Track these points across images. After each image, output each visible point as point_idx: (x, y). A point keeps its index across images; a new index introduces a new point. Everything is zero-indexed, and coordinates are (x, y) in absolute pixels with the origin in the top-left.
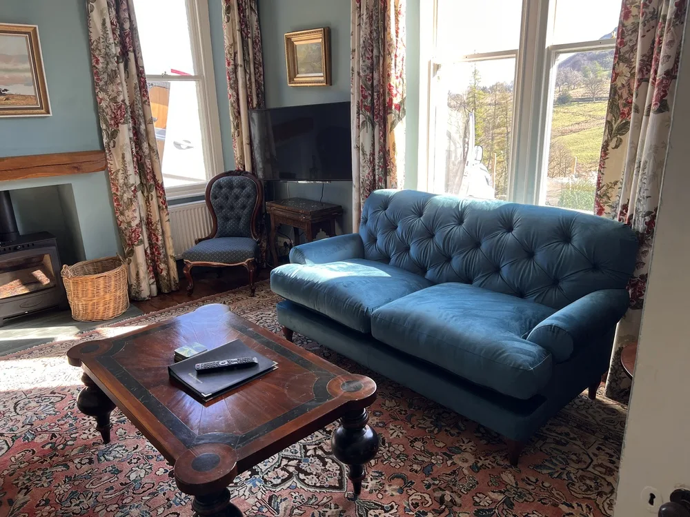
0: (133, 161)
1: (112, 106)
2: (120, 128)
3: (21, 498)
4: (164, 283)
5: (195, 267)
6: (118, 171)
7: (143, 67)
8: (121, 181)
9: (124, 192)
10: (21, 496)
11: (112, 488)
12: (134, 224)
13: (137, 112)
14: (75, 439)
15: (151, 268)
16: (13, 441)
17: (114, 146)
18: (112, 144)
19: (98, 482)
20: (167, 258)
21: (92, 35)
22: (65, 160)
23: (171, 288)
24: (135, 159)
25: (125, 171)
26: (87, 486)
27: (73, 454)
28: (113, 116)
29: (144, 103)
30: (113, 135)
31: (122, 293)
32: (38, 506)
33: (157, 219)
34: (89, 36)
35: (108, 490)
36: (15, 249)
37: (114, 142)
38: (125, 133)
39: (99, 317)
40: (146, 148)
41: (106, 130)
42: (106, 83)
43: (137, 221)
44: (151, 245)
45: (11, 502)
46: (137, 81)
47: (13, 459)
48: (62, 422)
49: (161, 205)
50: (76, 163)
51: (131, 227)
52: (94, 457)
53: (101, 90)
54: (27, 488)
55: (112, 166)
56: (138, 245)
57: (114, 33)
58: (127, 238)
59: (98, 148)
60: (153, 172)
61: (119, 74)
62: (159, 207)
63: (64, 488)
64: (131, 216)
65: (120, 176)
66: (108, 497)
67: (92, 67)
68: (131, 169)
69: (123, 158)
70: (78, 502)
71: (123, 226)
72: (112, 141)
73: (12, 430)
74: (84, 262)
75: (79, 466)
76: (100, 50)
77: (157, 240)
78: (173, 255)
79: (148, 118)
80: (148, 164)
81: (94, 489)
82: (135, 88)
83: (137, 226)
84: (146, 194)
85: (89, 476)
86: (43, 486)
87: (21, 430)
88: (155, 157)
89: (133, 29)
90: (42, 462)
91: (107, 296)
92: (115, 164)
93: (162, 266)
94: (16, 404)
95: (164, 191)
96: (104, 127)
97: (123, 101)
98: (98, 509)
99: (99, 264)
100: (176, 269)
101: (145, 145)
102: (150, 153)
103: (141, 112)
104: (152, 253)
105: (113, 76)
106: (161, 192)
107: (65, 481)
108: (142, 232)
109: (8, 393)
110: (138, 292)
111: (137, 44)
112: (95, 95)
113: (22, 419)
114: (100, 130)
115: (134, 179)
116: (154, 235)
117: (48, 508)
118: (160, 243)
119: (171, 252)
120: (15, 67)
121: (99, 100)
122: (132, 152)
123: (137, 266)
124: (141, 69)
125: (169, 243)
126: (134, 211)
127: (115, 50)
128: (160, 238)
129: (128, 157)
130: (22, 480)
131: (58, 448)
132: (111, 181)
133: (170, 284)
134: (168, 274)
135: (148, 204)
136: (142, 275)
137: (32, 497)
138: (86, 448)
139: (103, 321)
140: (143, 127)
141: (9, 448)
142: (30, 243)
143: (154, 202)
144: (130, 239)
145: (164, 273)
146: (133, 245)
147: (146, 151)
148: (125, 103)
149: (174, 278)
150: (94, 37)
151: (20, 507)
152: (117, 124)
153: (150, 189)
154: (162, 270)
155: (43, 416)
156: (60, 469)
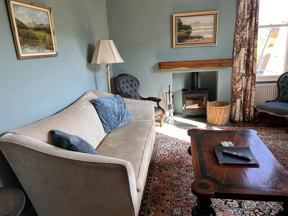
0: (244, 63)
1: (240, 40)
2: (241, 50)
3: (164, 172)
4: (246, 117)
5: (261, 113)
6: (237, 67)
7: (258, 23)
8: (237, 72)
9: (237, 76)
10: (164, 171)
11: (188, 183)
12: (238, 90)
13: (251, 42)
14: (186, 161)
15: (242, 109)
16: (171, 154)
17: (238, 57)
18: (237, 56)
19: (185, 178)
20: (250, 107)
21: (239, 11)
22: (217, 62)
23: (249, 120)
24: (245, 63)
25: (240, 67)
26: (182, 178)
27: (183, 166)
28: (240, 45)
29: (255, 38)
30: (238, 52)
31: (226, 116)
32: (166, 176)
33: (249, 89)
34: (238, 12)
35: (187, 182)
36: (195, 93)
37: (238, 55)
38: (243, 51)
39: (215, 123)
40: (251, 58)
41: (236, 50)
42: (240, 31)
43: (240, 89)
44: (244, 100)
45: (161, 171)
46: (254, 29)
47: (168, 159)
48: (186, 154)
49: (253, 83)
50: (221, 63)
51: (237, 91)
52: (189, 170)
53: (238, 34)
54: (167, 169)
55: (235, 65)
56: (238, 98)
57: (248, 10)
58: (235, 95)
59: (231, 58)
60: (252, 69)
61: (246, 27)
62: (252, 84)
63: (176, 175)
64: (238, 86)
65: (237, 69)
66: (185, 185)
67: (236, 25)
68: (242, 67)
69: (240, 62)
70: (177, 181)
71: (234, 90)
72: (237, 55)
73: (172, 150)
74: (216, 101)
75: (183, 170)
76: (241, 18)
77: (247, 98)
78: (253, 106)
79: (255, 45)
80: (250, 65)
81: (183, 180)
82: (252, 32)
83: (239, 90)
84: (247, 78)
85: (184, 175)
86: (171, 171)
87: (174, 151)
88: (254, 62)
89: (257, 6)
90: (174, 164)
91: (220, 116)
92: (236, 64)
93: (247, 109)
94: (177, 143)
95: (255, 77)
96: (235, 49)
97: (245, 38)
98: (181, 187)
99: (222, 103)
100: (253, 112)
101: (251, 57)
102: (252, 60)
103: (252, 42)
104: (244, 103)
105: (243, 28)
106: (254, 77)
107: (177, 173)
108: (241, 94)
109: (177, 139)
110: (234, 118)
111: (257, 13)
112: (235, 36)
113: (176, 148)
114: (234, 50)
115: (243, 71)
116: (247, 95)
117: (169, 178)
118: (248, 99)
119: (252, 104)
120: (208, 28)
121: (236, 38)
122: (244, 60)
123: (236, 107)
124: (257, 23)
125: (253, 100)
126: (240, 84)
127: (247, 17)
128: (249, 97)
129: (242, 62)
130: (167, 167)
131: (181, 162)
132: (233, 71)
133: (249, 117)
134: (249, 113)
135: (247, 82)
136: (237, 111)
137: (167, 173)
138: (188, 166)
139: (216, 125)
140: (252, 49)
141: (169, 156)
142: (200, 91)
143: (250, 82)
144: (236, 96)
145: (247, 113)
146: (236, 98)
147: (251, 59)
148: (246, 39)
149: (252, 116)
150: (239, 12)
151: (162, 174)
152: (241, 48)
153: (249, 75)
154: (247, 111)
155: (182, 150)
156: (178, 169)
